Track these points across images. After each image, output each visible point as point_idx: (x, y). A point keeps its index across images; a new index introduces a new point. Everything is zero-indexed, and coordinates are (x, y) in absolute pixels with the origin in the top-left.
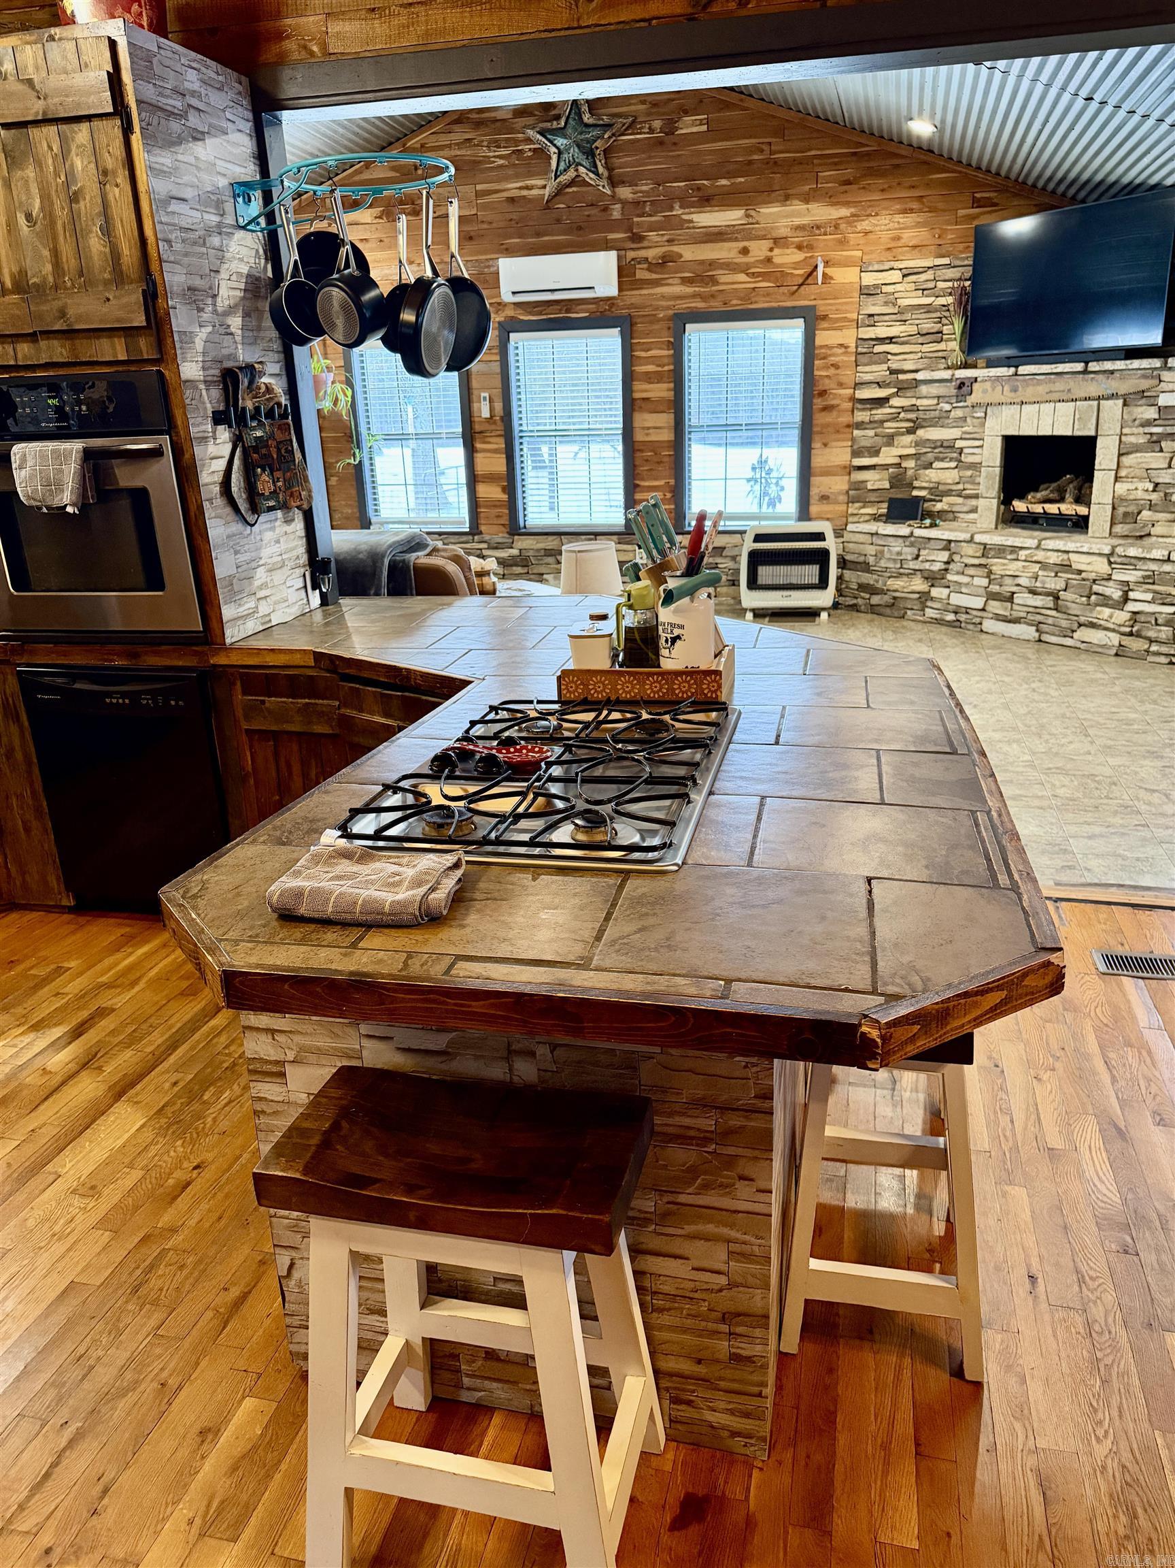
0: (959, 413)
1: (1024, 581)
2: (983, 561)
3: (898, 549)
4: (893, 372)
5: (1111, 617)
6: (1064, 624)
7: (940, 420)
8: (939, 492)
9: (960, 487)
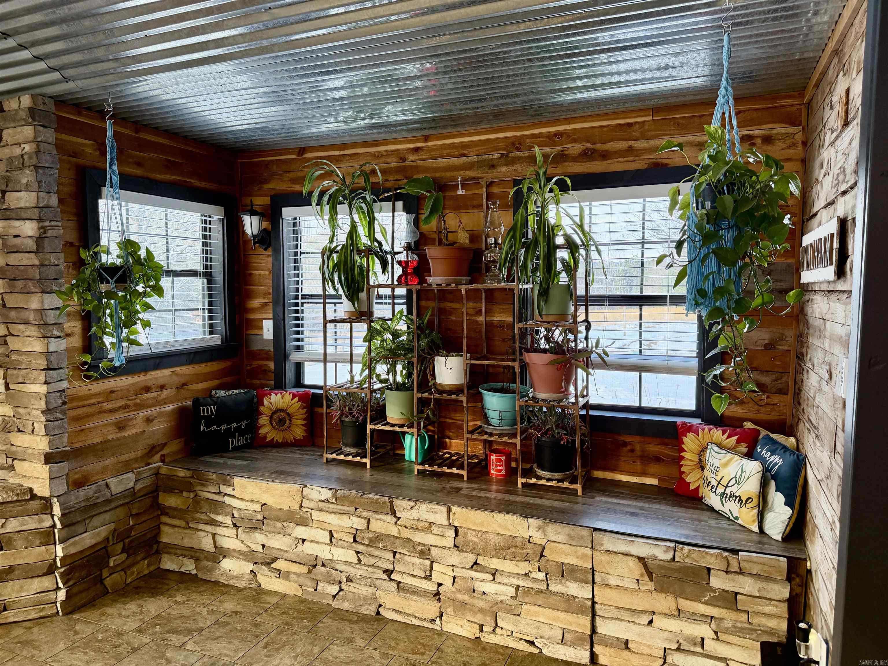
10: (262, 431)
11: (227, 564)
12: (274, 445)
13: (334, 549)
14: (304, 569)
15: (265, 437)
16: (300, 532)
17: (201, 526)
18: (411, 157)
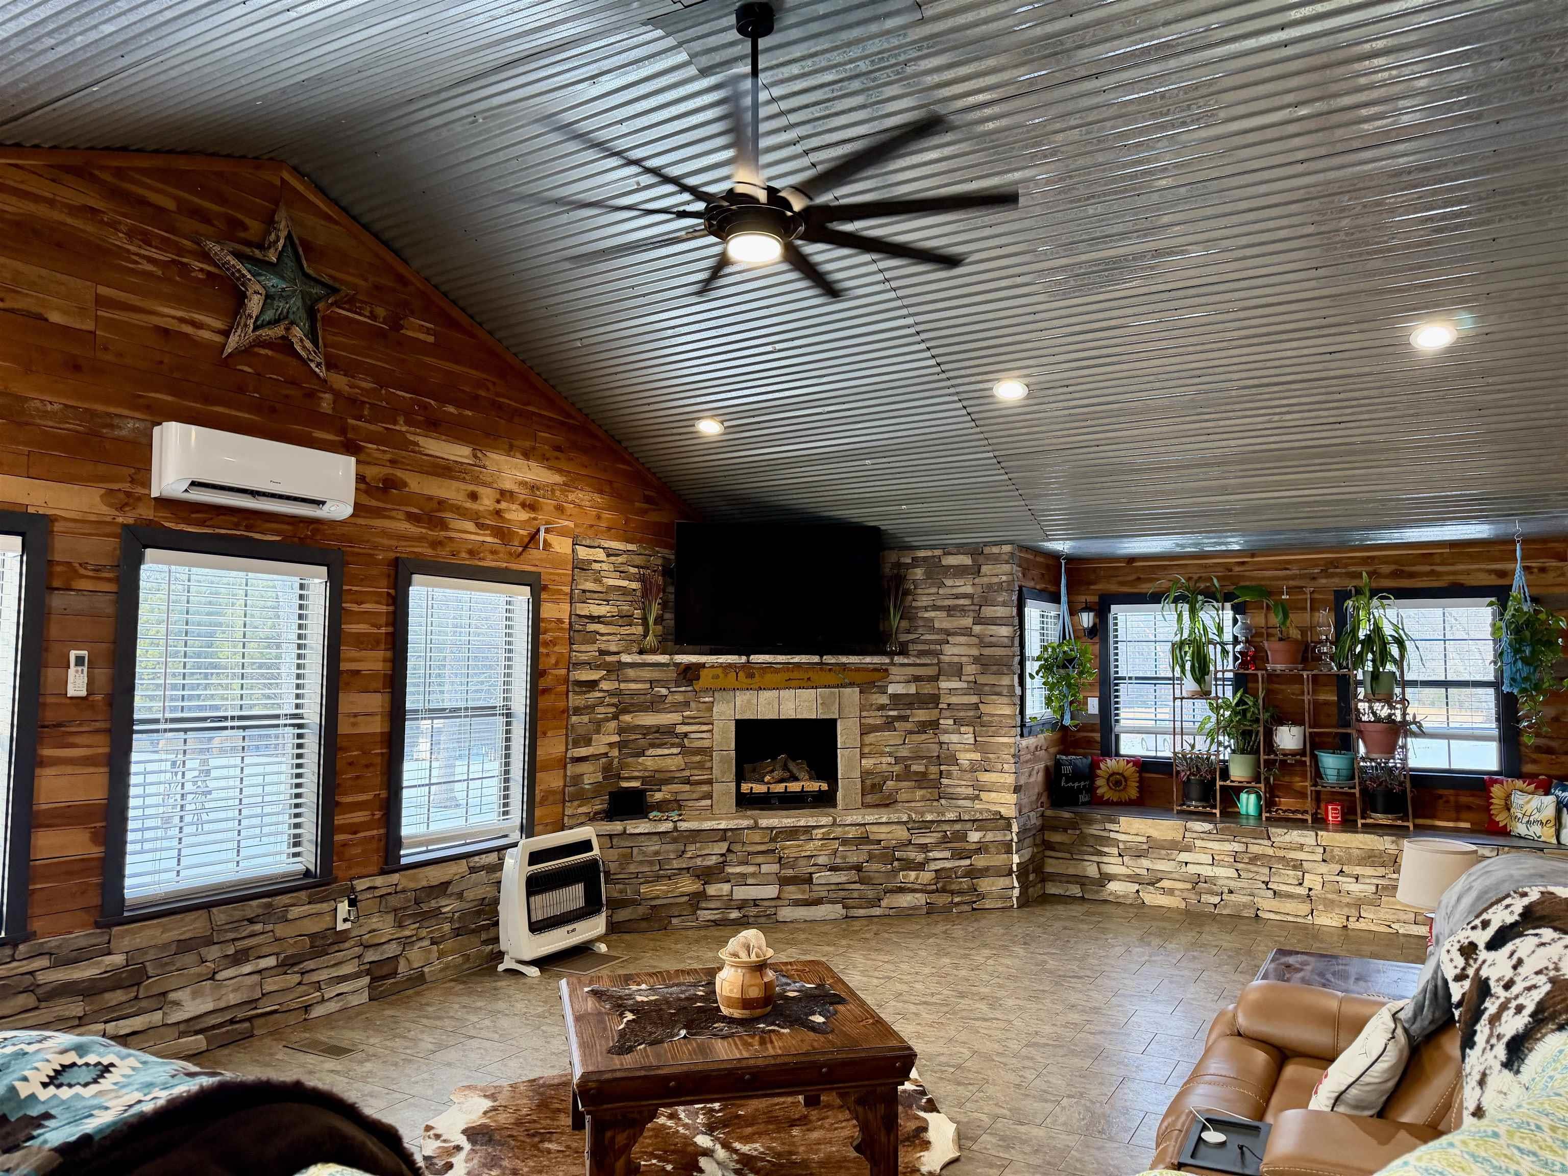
0: (679, 698)
1: (821, 860)
2: (771, 846)
3: (657, 848)
4: (602, 653)
5: (917, 878)
6: (871, 894)
7: (654, 704)
8: (657, 780)
9: (687, 773)
10: (1100, 791)
11: (1113, 886)
12: (1109, 803)
13: (1215, 869)
14: (1189, 886)
15: (1103, 796)
16: (1184, 856)
17: (1086, 857)
18: (1237, 569)
